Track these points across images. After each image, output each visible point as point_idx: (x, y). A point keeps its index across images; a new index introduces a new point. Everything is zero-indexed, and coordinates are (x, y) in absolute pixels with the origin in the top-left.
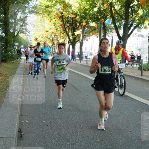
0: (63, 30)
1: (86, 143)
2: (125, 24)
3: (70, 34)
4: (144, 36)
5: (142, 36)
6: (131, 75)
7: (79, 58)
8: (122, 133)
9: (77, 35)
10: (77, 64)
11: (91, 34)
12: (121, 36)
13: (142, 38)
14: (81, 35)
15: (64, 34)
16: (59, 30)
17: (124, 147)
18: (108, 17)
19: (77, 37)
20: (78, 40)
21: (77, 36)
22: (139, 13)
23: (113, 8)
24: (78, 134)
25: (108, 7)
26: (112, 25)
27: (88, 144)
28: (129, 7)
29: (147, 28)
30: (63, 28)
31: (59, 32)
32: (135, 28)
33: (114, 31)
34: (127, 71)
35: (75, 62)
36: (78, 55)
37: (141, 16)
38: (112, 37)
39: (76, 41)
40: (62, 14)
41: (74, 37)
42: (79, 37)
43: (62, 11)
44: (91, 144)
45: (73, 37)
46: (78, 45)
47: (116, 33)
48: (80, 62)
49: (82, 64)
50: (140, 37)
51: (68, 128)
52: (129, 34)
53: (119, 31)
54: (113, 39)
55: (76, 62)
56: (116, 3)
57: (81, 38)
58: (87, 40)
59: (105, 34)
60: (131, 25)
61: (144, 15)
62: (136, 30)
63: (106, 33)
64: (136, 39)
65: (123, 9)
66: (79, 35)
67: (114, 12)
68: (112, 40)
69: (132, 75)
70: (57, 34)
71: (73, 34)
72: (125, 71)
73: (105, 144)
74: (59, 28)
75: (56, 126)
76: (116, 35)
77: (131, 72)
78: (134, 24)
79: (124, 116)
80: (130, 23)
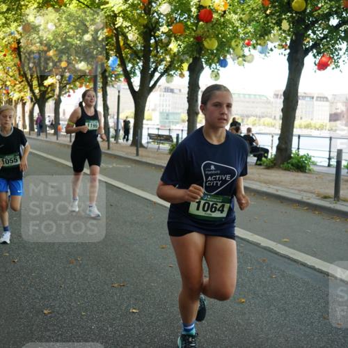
0: (20, 74)
1: (93, 291)
2: (143, 66)
3: (35, 83)
4: (175, 91)
5: (172, 91)
6: (157, 163)
7: (52, 131)
8: (156, 271)
9: (49, 86)
10: (51, 142)
11: (77, 83)
12: (137, 88)
13: (171, 94)
14: (58, 85)
15: (23, 83)
16: (11, 74)
17: (164, 295)
18: (111, 52)
19: (49, 90)
20: (50, 95)
21: (48, 88)
22: (171, 49)
23: (120, 37)
24: (75, 275)
25: (111, 33)
26: (120, 70)
27: (97, 292)
28: (152, 36)
29: (184, 76)
30: (19, 71)
31: (12, 79)
32: (162, 75)
33: (122, 79)
34: (149, 157)
35: (45, 139)
36: (52, 124)
37: (174, 54)
38: (119, 92)
39: (47, 96)
40: (19, 43)
41: (43, 89)
42: (53, 90)
43: (18, 37)
44: (103, 294)
45: (40, 91)
46: (50, 105)
47: (126, 84)
48: (57, 139)
49: (61, 142)
50: (168, 92)
51: (55, 266)
52: (150, 86)
53: (132, 80)
54: (121, 94)
55: (48, 139)
56: (130, 28)
57: (57, 91)
58: (69, 96)
59: (105, 84)
60: (156, 70)
61: (179, 51)
62: (164, 78)
63: (107, 83)
64: (160, 96)
65: (141, 39)
66: (52, 85)
67: (122, 43)
68: (119, 97)
69: (160, 164)
70: (8, 83)
71: (40, 84)
72: (146, 156)
73: (129, 292)
74: (10, 70)
75: (30, 262)
76: (127, 87)
77: (156, 158)
78: (160, 67)
79: (155, 239)
80: (153, 65)
